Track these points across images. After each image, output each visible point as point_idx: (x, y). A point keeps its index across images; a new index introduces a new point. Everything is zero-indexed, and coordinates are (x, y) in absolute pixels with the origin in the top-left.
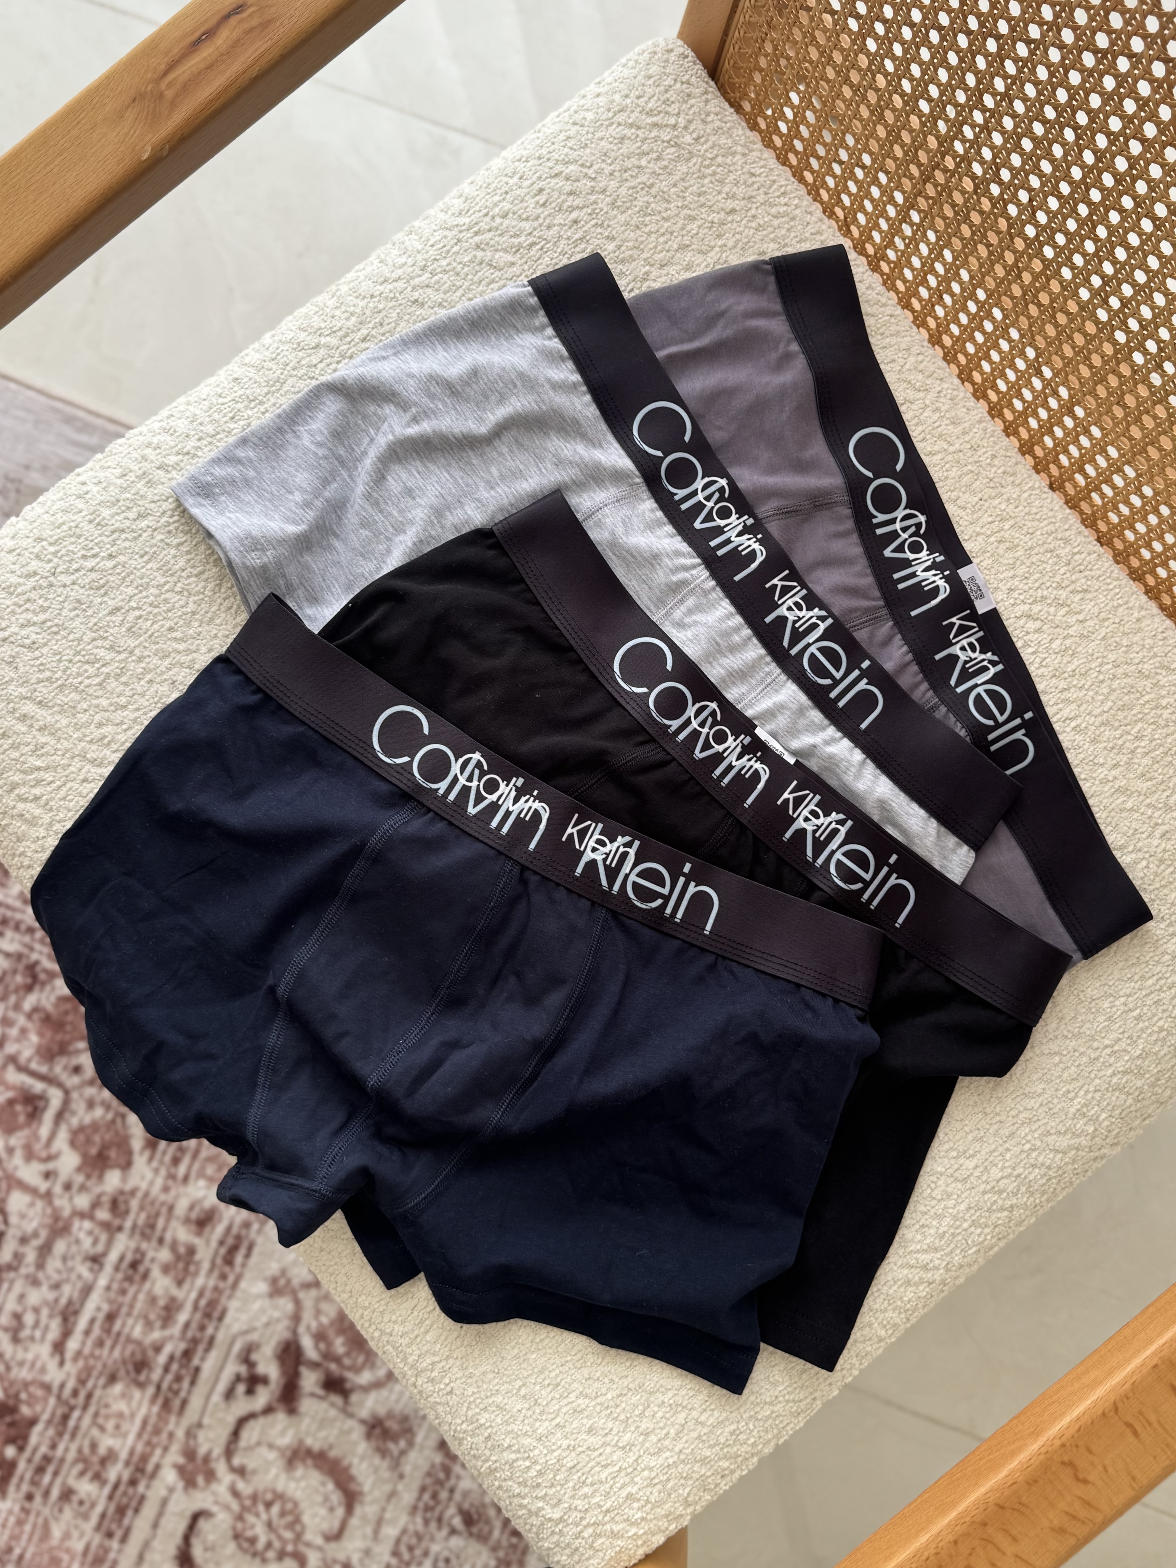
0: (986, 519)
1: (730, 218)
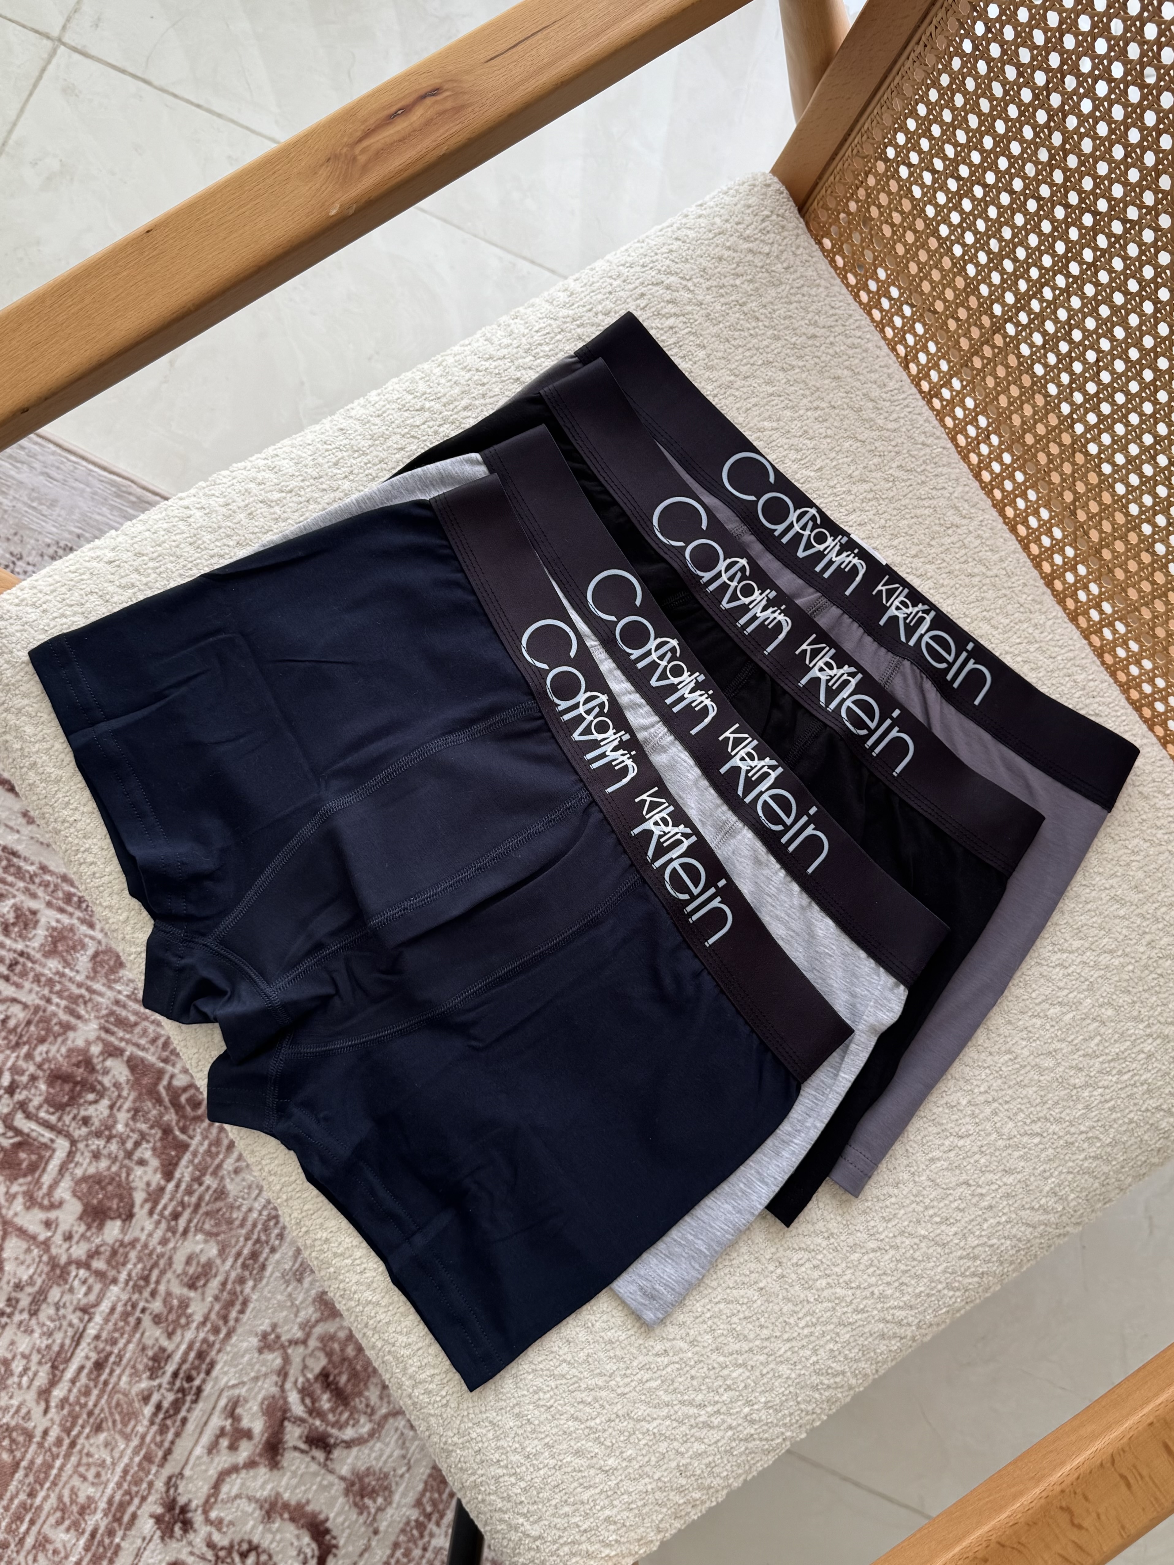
1: (810, 343)
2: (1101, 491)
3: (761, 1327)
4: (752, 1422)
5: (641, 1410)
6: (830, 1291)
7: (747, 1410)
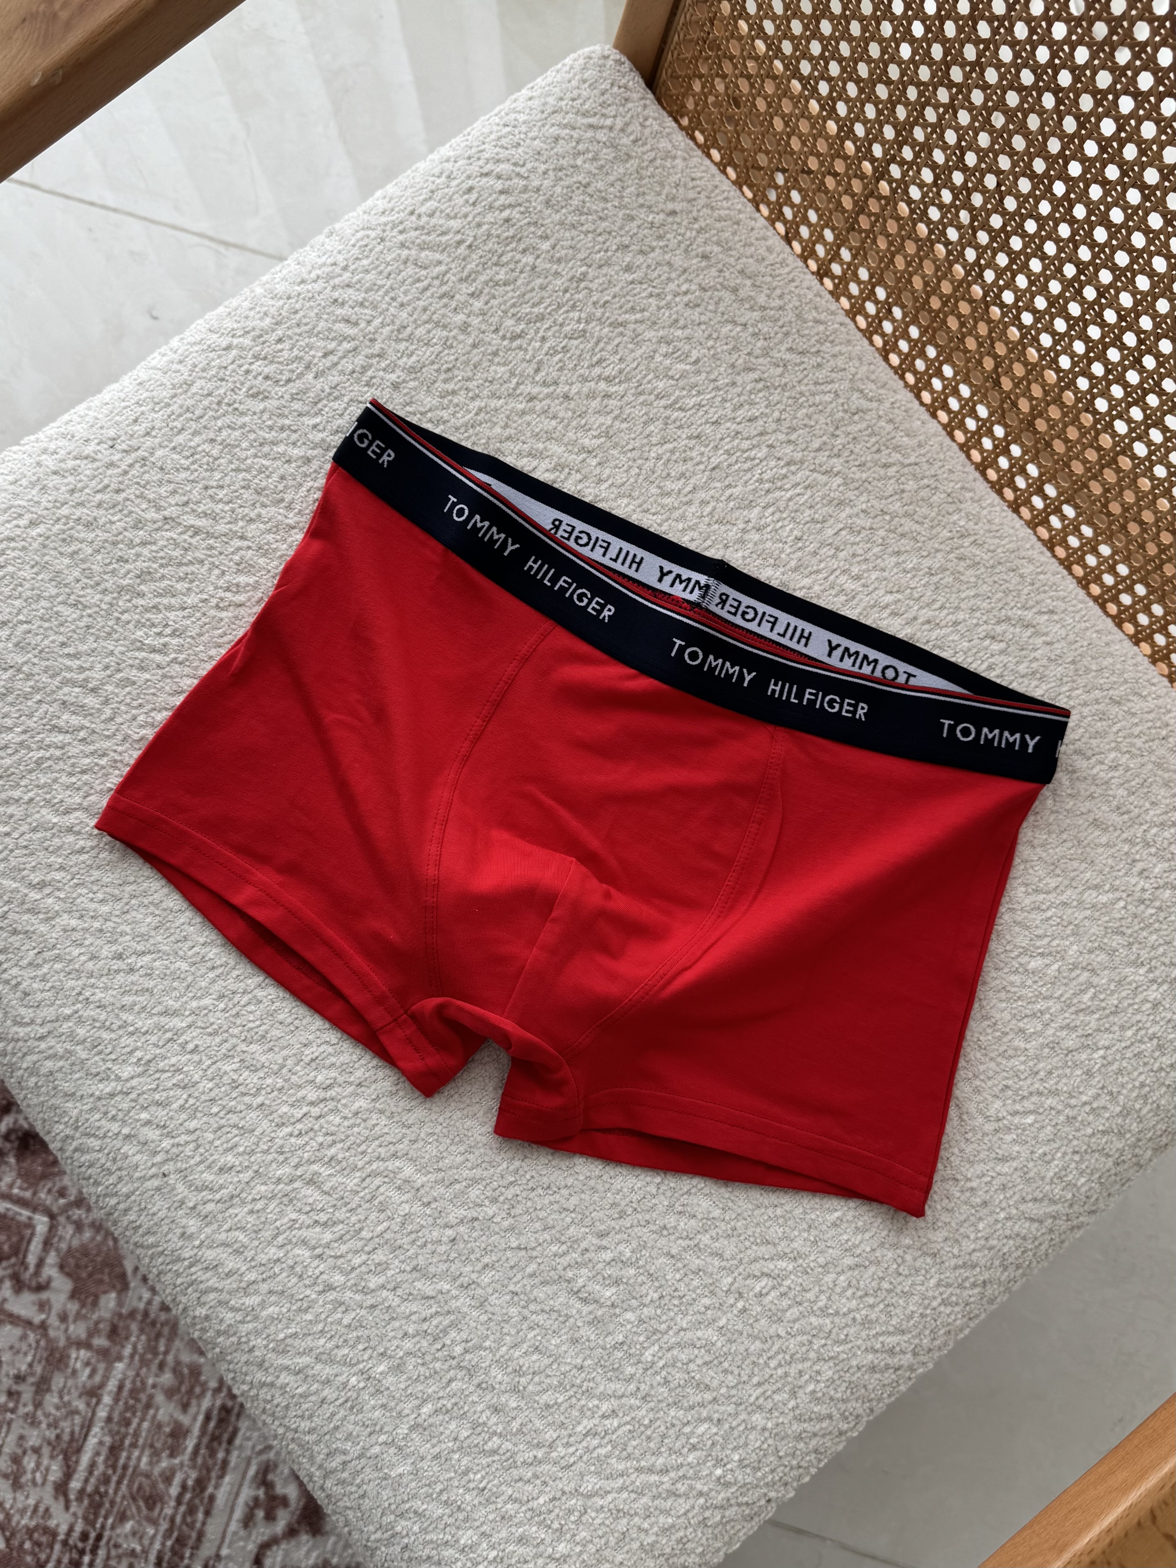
0: (945, 534)
1: (670, 219)
2: (1025, 348)
3: (726, 1371)
4: (727, 1485)
5: (590, 1484)
6: (802, 1322)
7: (719, 1472)
